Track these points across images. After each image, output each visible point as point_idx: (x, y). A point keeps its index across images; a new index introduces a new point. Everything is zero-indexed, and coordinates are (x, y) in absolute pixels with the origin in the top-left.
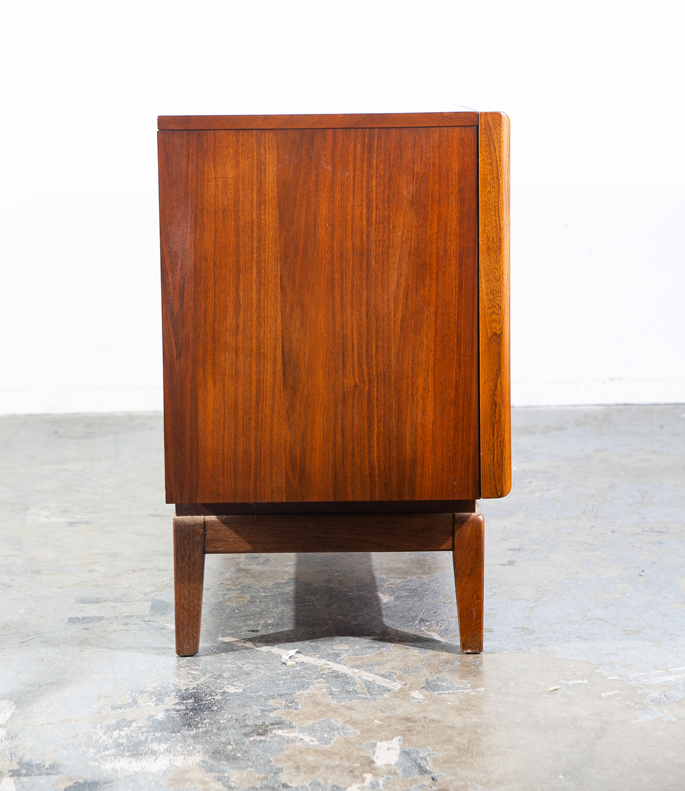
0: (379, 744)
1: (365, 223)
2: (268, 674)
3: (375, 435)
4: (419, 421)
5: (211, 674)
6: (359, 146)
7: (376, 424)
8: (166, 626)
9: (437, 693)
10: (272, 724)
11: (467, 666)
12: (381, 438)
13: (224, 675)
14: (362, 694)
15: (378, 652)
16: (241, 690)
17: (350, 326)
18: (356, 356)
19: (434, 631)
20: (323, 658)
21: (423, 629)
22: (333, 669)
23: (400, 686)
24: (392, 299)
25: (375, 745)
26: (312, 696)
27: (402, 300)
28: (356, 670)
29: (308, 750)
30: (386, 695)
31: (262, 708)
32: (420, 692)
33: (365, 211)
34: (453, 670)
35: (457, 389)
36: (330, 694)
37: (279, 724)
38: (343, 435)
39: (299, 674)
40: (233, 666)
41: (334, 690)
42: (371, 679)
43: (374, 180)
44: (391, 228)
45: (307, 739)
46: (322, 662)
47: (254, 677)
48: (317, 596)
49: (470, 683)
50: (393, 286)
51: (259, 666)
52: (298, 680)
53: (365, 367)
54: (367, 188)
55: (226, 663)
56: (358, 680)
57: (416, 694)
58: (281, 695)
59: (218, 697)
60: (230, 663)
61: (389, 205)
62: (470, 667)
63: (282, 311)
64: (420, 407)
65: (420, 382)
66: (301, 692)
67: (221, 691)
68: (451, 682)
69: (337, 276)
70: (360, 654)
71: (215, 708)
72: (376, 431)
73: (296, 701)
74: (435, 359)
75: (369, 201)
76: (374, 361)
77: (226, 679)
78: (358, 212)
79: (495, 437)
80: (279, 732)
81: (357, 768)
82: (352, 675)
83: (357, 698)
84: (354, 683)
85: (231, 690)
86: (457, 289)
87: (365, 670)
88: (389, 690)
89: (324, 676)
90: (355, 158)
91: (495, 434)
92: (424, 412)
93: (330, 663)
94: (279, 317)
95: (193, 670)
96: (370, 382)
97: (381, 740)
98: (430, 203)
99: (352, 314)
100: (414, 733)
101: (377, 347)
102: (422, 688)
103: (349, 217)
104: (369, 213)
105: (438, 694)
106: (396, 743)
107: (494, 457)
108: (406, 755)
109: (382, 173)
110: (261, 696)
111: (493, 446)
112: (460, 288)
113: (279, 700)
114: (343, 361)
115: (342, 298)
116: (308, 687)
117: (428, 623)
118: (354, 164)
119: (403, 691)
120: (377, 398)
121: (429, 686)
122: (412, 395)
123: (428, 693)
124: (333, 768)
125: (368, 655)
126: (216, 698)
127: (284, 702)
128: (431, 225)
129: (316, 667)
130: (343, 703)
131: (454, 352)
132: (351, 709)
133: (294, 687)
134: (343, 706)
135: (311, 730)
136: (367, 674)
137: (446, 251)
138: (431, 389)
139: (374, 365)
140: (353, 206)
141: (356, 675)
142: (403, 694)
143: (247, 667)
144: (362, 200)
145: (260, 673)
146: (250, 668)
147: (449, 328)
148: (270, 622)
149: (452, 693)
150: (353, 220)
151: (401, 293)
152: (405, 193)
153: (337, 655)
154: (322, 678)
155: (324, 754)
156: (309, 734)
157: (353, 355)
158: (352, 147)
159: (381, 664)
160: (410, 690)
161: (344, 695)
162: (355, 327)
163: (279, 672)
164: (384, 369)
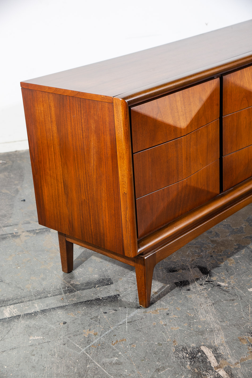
1: (82, 137)
3: (92, 220)
4: (104, 219)
6: (77, 105)
7: (91, 216)
12: (94, 222)
17: (81, 176)
18: (84, 188)
24: (92, 169)
27: (95, 170)
33: (81, 132)
35: (115, 211)
38: (82, 217)
43: (83, 120)
44: (90, 141)
50: (92, 164)
53: (86, 193)
54: (81, 122)
61: (88, 131)
63: (61, 165)
64: (104, 214)
65: (103, 204)
69: (76, 156)
72: (92, 219)
74: (107, 197)
75: (82, 128)
76: (89, 192)
78: (79, 132)
79: (128, 233)
86: (112, 171)
90: (76, 110)
91: (127, 232)
92: (105, 216)
94: (61, 167)
96: (89, 200)
98: (101, 133)
99: (81, 172)
101: (89, 187)
103: (77, 133)
104: (83, 133)
107: (127, 241)
109: (85, 117)
111: (127, 237)
112: (113, 171)
114: (80, 189)
115: (78, 164)
118: (76, 112)
120: (91, 206)
122: (101, 209)
128: (102, 142)
131: (113, 196)
137: (107, 154)
138: (107, 208)
139: (89, 193)
140: (78, 129)
144: (80, 128)
147: (110, 186)
150: (78, 135)
151: (95, 168)
152: (93, 127)
157: (83, 188)
158: (75, 105)
162: (82, 177)
164: (92, 196)
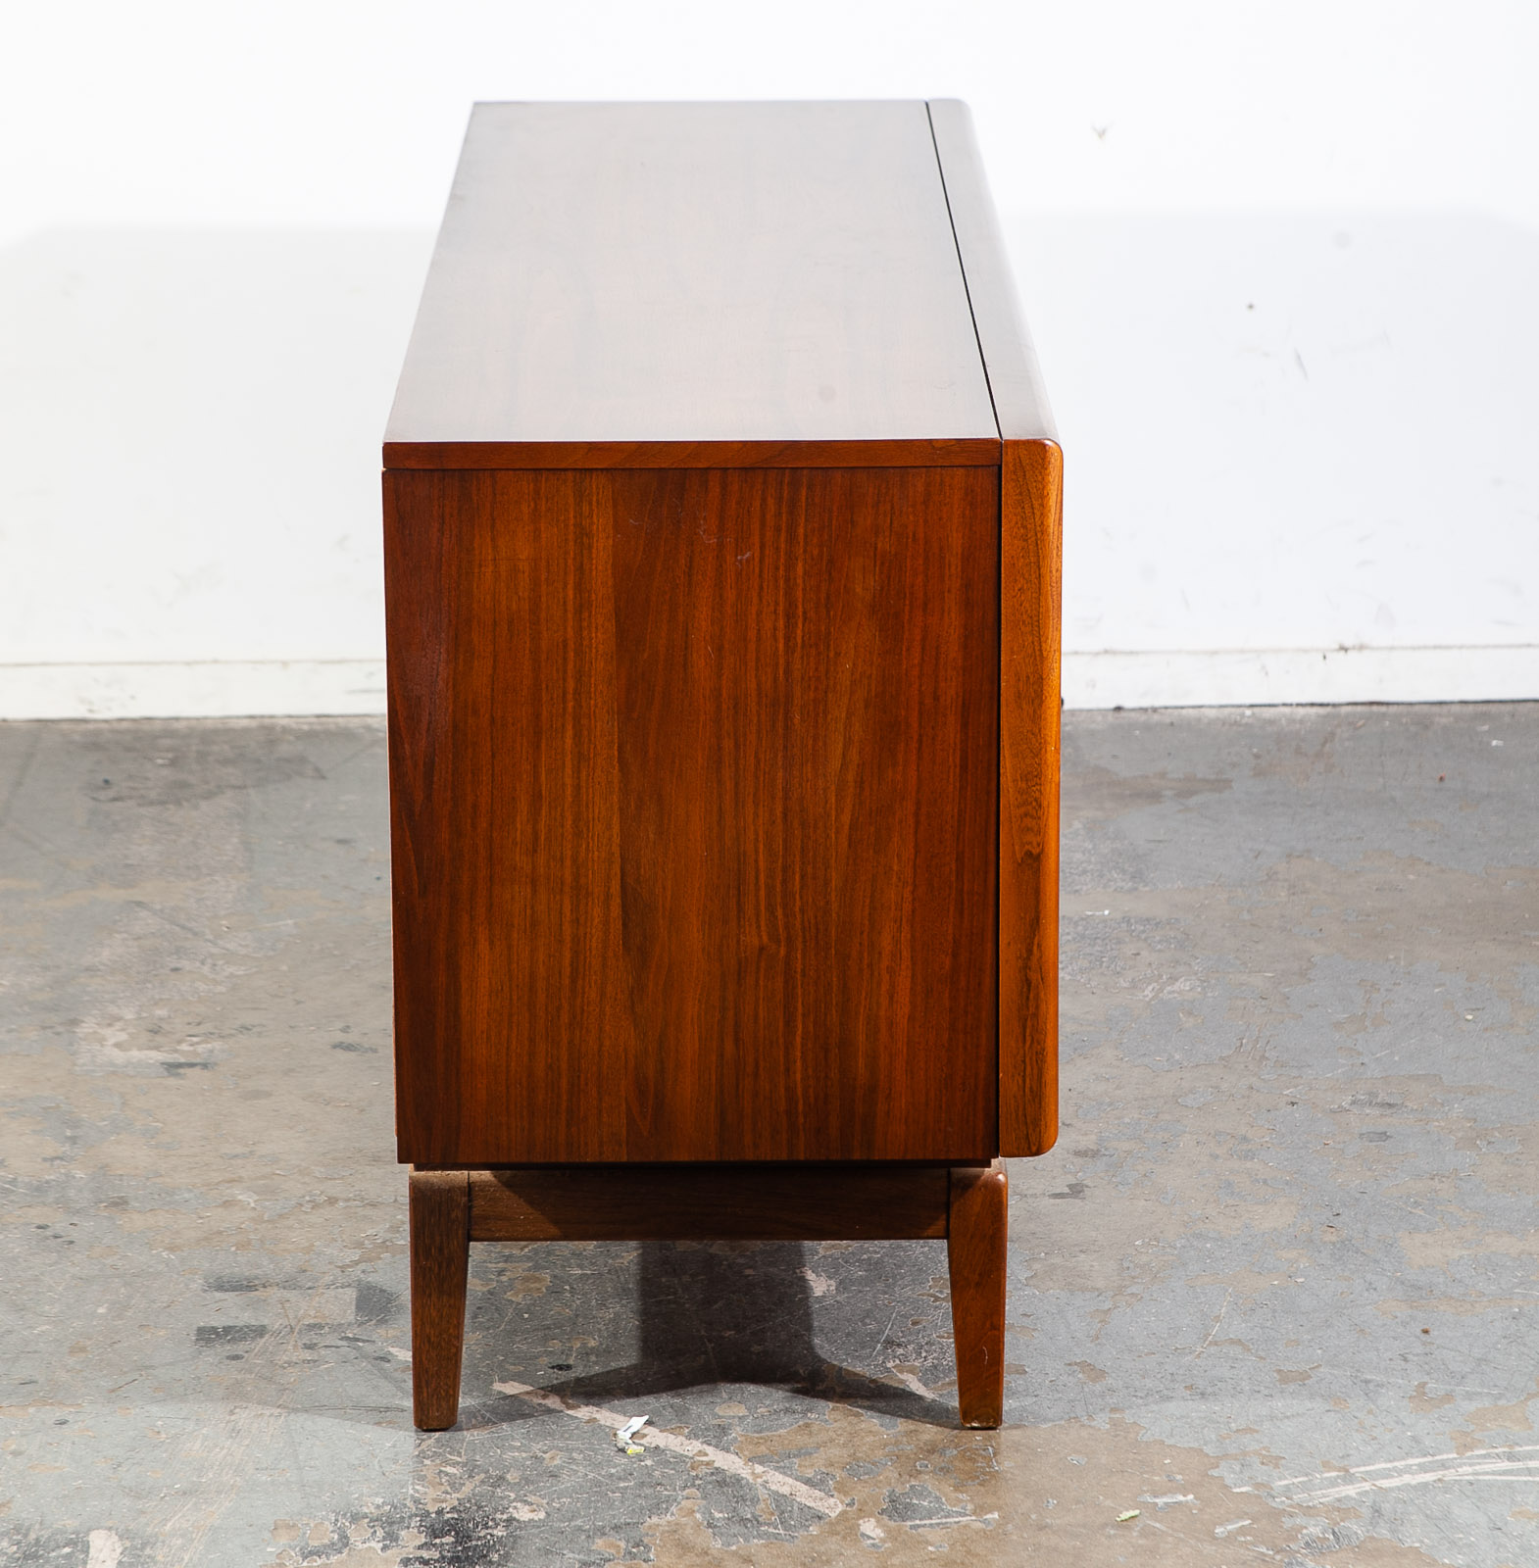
1: (781, 646)
2: (591, 1476)
3: (799, 1040)
4: (882, 1013)
5: (483, 1476)
6: (770, 501)
7: (800, 1018)
8: (390, 1353)
9: (910, 1523)
11: (970, 1459)
12: (810, 1046)
13: (508, 1476)
14: (769, 1525)
15: (801, 1423)
16: (542, 1515)
17: (752, 837)
18: (762, 893)
19: (912, 1371)
20: (697, 1437)
21: (890, 1365)
22: (716, 1465)
23: (840, 1508)
24: (833, 787)
26: (675, 1529)
27: (851, 789)
28: (759, 1469)
30: (814, 1530)
31: (581, 1557)
32: (879, 1521)
33: (781, 623)
34: (942, 1469)
35: (955, 956)
36: (709, 1525)
38: (737, 1040)
39: (650, 1475)
40: (524, 1455)
41: (718, 1515)
42: (785, 1490)
43: (800, 564)
44: (832, 655)
46: (692, 1447)
47: (567, 1482)
48: (686, 1279)
49: (972, 1500)
50: (835, 764)
51: (574, 1455)
52: (648, 1491)
53: (779, 912)
54: (787, 580)
55: (513, 1448)
56: (762, 1493)
57: (869, 1526)
58: (616, 1528)
59: (499, 1532)
60: (518, 1449)
61: (828, 612)
62: (974, 1461)
63: (621, 809)
64: (884, 987)
65: (886, 942)
66: (655, 1519)
67: (505, 1516)
68: (938, 1499)
69: (728, 744)
70: (768, 1429)
71: (496, 1557)
72: (799, 1032)
73: (646, 1541)
74: (914, 899)
75: (791, 605)
76: (798, 903)
77: (512, 1486)
78: (768, 625)
79: (1028, 1044)
82: (750, 1479)
83: (759, 1536)
84: (755, 1500)
85: (523, 1514)
86: (958, 769)
87: (777, 1469)
88: (820, 1518)
89: (698, 1482)
90: (763, 525)
91: (1028, 1038)
92: (891, 998)
93: (709, 1450)
94: (616, 820)
95: (447, 1462)
96: (790, 943)
98: (907, 608)
99: (756, 815)
101: (802, 877)
102: (883, 1512)
103: (752, 634)
104: (790, 627)
105: (913, 1526)
107: (1024, 1081)
109: (816, 552)
110: (580, 1529)
111: (1024, 1061)
112: (964, 768)
113: (614, 1538)
114: (739, 901)
115: (737, 785)
116: (667, 1509)
117: (900, 1351)
118: (762, 536)
119: (847, 1520)
120: (803, 970)
121: (896, 1508)
122: (870, 965)
123: (892, 1523)
125: (782, 1431)
126: (495, 1532)
127: (623, 1544)
128: (908, 650)
129: (680, 1459)
130: (734, 1548)
131: (950, 887)
132: (748, 1560)
133: (642, 1508)
134: (735, 1553)
136: (779, 1477)
137: (936, 698)
138: (906, 954)
139: (797, 909)
140: (759, 613)
141: (759, 1480)
142: (847, 1527)
143: (552, 1458)
144: (777, 604)
145: (576, 1472)
146: (557, 1462)
147: (941, 842)
148: (592, 1343)
149: (939, 1524)
150: (759, 639)
151: (850, 777)
152: (859, 589)
153: (723, 1430)
154: (693, 1485)
157: (758, 890)
158: (757, 503)
159: (805, 1454)
160: (861, 1518)
161: (736, 1529)
162: (760, 839)
163: (613, 1471)
164: (816, 918)
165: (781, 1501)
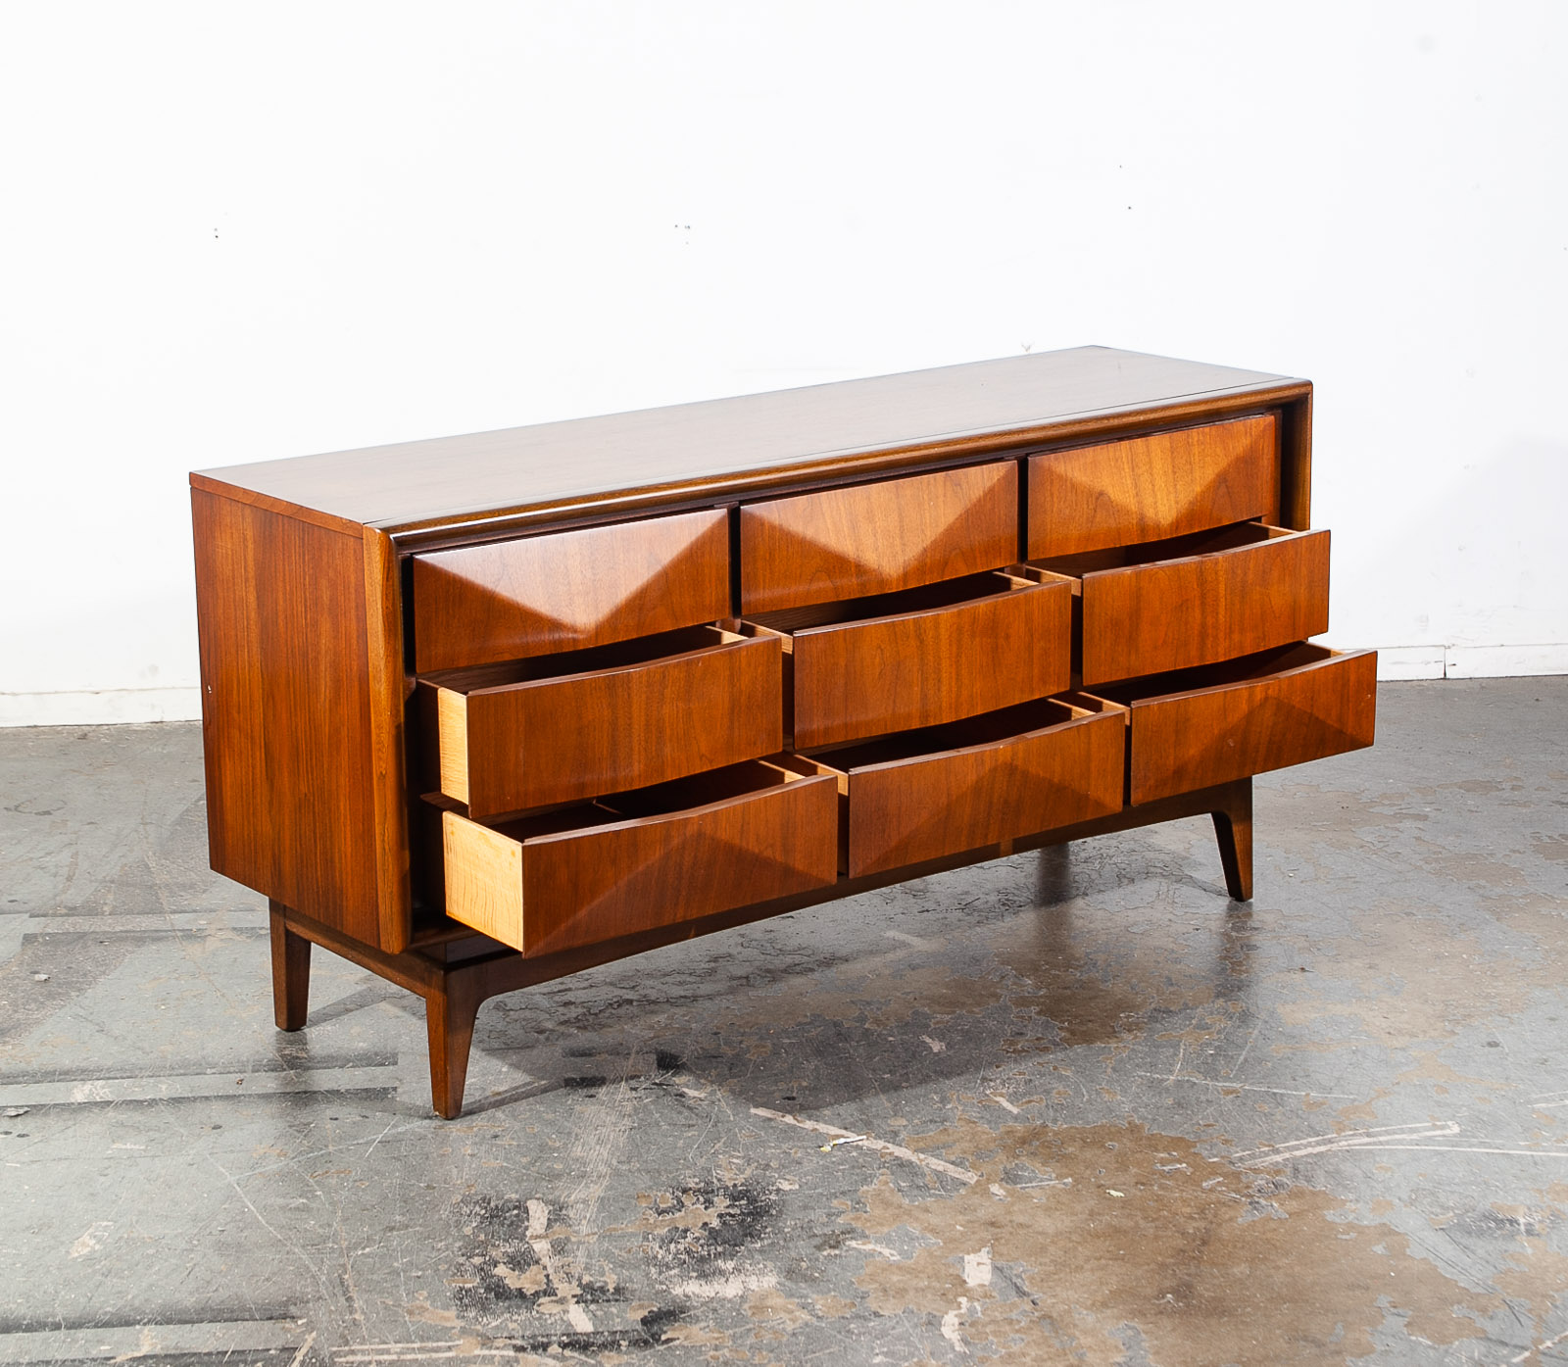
0: (967, 1258)
2: (821, 1163)
5: (756, 1164)
9: (1019, 1186)
10: (842, 1233)
11: (1048, 1146)
13: (772, 1164)
14: (935, 1189)
15: (941, 1128)
16: (797, 1187)
19: (1003, 1093)
20: (880, 1138)
21: (988, 1090)
22: (896, 1154)
23: (976, 1178)
25: (962, 1259)
26: (879, 1194)
28: (922, 1156)
29: (890, 1267)
30: (963, 1191)
31: (826, 1211)
32: (1000, 1185)
36: (899, 1190)
37: (850, 1232)
39: (857, 1162)
40: (778, 1151)
41: (903, 1184)
42: (940, 1168)
45: (886, 1252)
46: (879, 1144)
47: (807, 1166)
49: (1054, 1172)
51: (809, 1151)
52: (858, 1171)
55: (770, 1147)
56: (926, 1170)
57: (995, 1188)
58: (843, 1193)
59: (773, 1197)
60: (774, 1147)
62: (1051, 1147)
66: (865, 1187)
67: (775, 1188)
68: (1033, 1171)
70: (923, 1132)
71: (774, 1212)
73: (863, 1200)
77: (775, 1170)
80: (853, 1244)
81: (948, 1289)
82: (918, 1163)
83: (930, 1196)
84: (924, 1175)
85: (785, 1186)
87: (932, 1156)
88: (965, 1184)
89: (886, 1165)
93: (889, 1145)
95: (732, 1156)
97: (969, 1254)
100: (1003, 1241)
102: (1002, 1180)
105: (1021, 1188)
106: (984, 1256)
108: (999, 1272)
110: (821, 1194)
113: (842, 1199)
116: (872, 1182)
119: (981, 1185)
121: (1010, 1178)
123: (1009, 1186)
124: (923, 1290)
125: (931, 1133)
126: (771, 1197)
127: (849, 1203)
129: (874, 1151)
130: (917, 1203)
132: (927, 1211)
133: (856, 1181)
134: (918, 1207)
135: (888, 1241)
136: (936, 1161)
141: (923, 1163)
142: (981, 1189)
143: (796, 1153)
145: (812, 1161)
146: (799, 1155)
149: (1037, 1186)
153: (896, 1134)
154: (884, 1167)
155: (908, 1273)
156: (887, 1246)
159: (949, 1146)
160: (988, 1183)
161: (915, 1192)
163: (834, 1159)
165: (939, 1175)
